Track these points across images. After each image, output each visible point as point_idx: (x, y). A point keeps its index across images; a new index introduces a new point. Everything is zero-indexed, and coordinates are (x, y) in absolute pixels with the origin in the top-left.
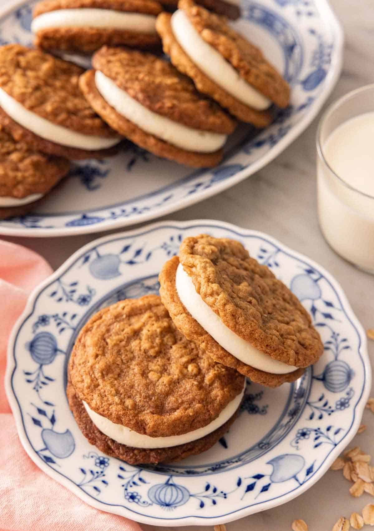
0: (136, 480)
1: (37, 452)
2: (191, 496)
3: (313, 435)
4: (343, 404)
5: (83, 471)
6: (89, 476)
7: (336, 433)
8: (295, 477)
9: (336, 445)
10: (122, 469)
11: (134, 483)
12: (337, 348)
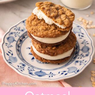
0: (32, 70)
1: (7, 60)
2: (46, 74)
3: (79, 62)
4: (87, 55)
5: (18, 66)
6: (20, 67)
7: (86, 62)
8: (75, 72)
9: (85, 65)
10: (29, 67)
11: (32, 71)
12: (85, 43)
